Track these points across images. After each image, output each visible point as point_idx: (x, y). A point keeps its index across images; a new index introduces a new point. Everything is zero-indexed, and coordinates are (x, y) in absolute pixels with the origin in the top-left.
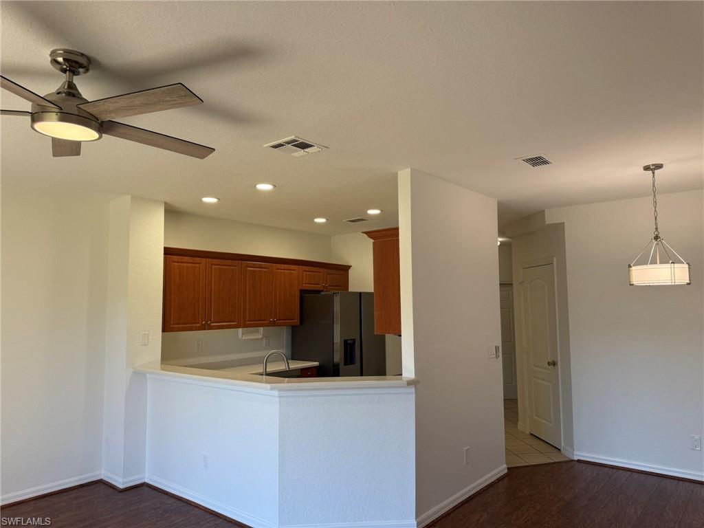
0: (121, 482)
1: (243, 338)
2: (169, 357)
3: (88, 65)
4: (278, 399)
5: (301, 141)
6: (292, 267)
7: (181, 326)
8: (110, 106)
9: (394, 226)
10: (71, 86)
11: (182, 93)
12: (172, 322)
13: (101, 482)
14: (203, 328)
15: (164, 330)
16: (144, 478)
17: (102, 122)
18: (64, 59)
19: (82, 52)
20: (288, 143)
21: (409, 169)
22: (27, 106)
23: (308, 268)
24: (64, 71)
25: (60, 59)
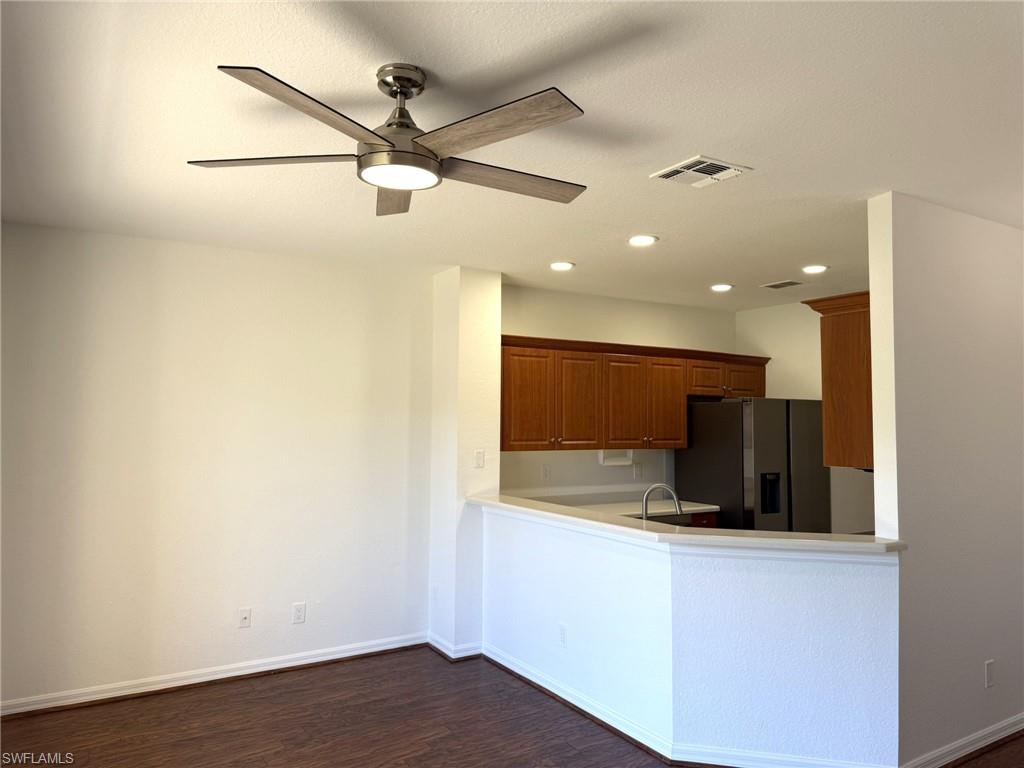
0: (453, 650)
1: (606, 464)
2: (512, 485)
3: (424, 81)
4: (669, 557)
5: (709, 162)
6: (676, 361)
7: (524, 443)
8: (454, 134)
9: (863, 290)
10: (403, 113)
11: (555, 103)
12: (513, 438)
13: (427, 646)
14: (552, 447)
15: (503, 448)
16: (480, 648)
17: (442, 160)
18: (394, 78)
19: (417, 64)
20: (688, 167)
21: (890, 193)
22: (352, 146)
23: (699, 362)
24: (393, 94)
25: (390, 79)
